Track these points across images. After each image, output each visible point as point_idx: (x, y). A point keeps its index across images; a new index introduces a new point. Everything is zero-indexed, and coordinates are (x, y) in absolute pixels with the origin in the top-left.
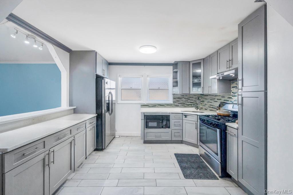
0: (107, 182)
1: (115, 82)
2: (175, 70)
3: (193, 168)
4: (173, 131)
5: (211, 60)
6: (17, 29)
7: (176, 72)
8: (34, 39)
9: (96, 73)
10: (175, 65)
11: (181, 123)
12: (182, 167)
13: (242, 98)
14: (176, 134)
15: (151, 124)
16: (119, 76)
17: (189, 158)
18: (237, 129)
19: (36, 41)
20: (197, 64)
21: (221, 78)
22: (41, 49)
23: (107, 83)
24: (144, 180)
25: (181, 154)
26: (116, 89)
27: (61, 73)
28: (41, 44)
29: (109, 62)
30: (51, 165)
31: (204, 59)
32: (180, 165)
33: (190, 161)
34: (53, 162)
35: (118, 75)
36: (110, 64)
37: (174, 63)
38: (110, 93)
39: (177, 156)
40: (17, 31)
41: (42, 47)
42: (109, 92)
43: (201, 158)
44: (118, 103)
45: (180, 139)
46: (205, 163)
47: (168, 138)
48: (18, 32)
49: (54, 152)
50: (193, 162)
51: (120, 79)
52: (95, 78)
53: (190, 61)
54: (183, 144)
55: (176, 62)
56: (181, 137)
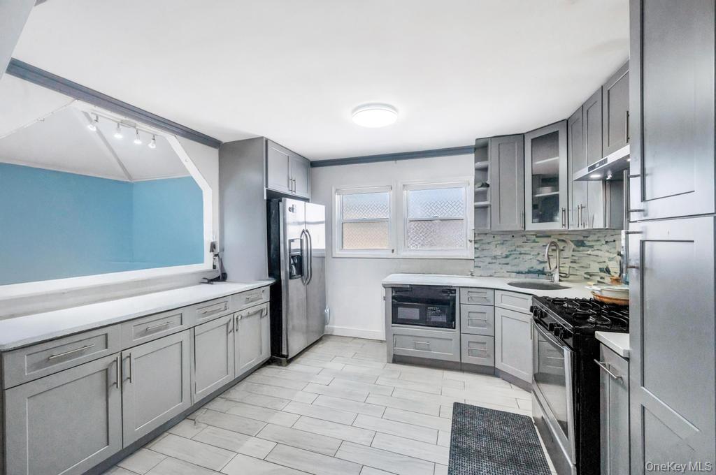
0: (250, 443)
1: (324, 207)
2: (481, 164)
3: (490, 458)
4: (465, 338)
5: (585, 119)
6: (97, 113)
7: (485, 169)
8: (135, 127)
9: (267, 187)
10: (481, 148)
11: (489, 316)
12: (457, 447)
13: (643, 242)
14: (474, 347)
15: (404, 312)
16: (337, 190)
17: (496, 425)
18: (628, 359)
19: (139, 132)
20: (546, 138)
21: (609, 177)
22: (152, 146)
23: (291, 209)
24: (334, 460)
25: (474, 408)
26: (329, 223)
27: (202, 192)
28: (152, 137)
29: (311, 160)
30: (127, 384)
31: (567, 121)
32: (453, 440)
33: (491, 434)
34: (130, 378)
35: (334, 190)
36: (314, 164)
37: (474, 144)
38: (303, 232)
39: (460, 409)
40: (97, 117)
41: (155, 143)
42: (301, 231)
43: (535, 433)
44: (334, 255)
45: (487, 362)
46: (542, 451)
47: (450, 355)
48: (99, 118)
49: (130, 357)
50: (503, 440)
51: (337, 198)
52: (265, 198)
53: (524, 132)
54: (499, 377)
55: (482, 141)
56: (489, 356)
